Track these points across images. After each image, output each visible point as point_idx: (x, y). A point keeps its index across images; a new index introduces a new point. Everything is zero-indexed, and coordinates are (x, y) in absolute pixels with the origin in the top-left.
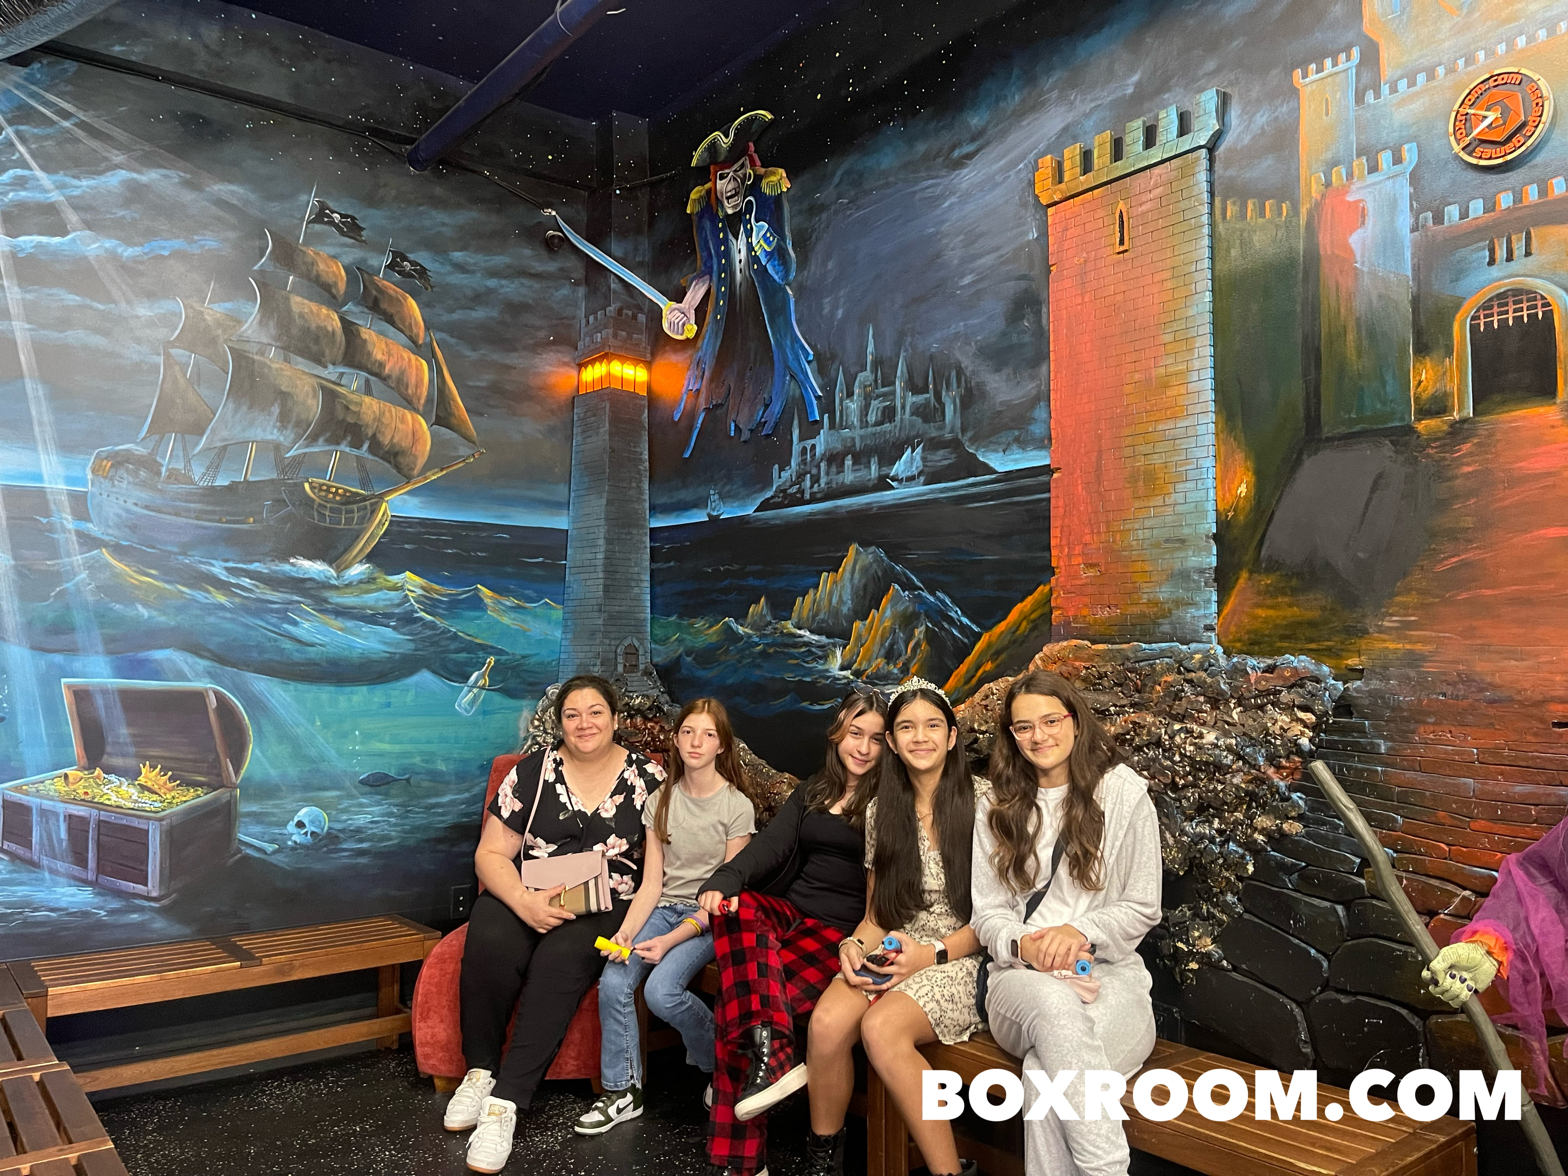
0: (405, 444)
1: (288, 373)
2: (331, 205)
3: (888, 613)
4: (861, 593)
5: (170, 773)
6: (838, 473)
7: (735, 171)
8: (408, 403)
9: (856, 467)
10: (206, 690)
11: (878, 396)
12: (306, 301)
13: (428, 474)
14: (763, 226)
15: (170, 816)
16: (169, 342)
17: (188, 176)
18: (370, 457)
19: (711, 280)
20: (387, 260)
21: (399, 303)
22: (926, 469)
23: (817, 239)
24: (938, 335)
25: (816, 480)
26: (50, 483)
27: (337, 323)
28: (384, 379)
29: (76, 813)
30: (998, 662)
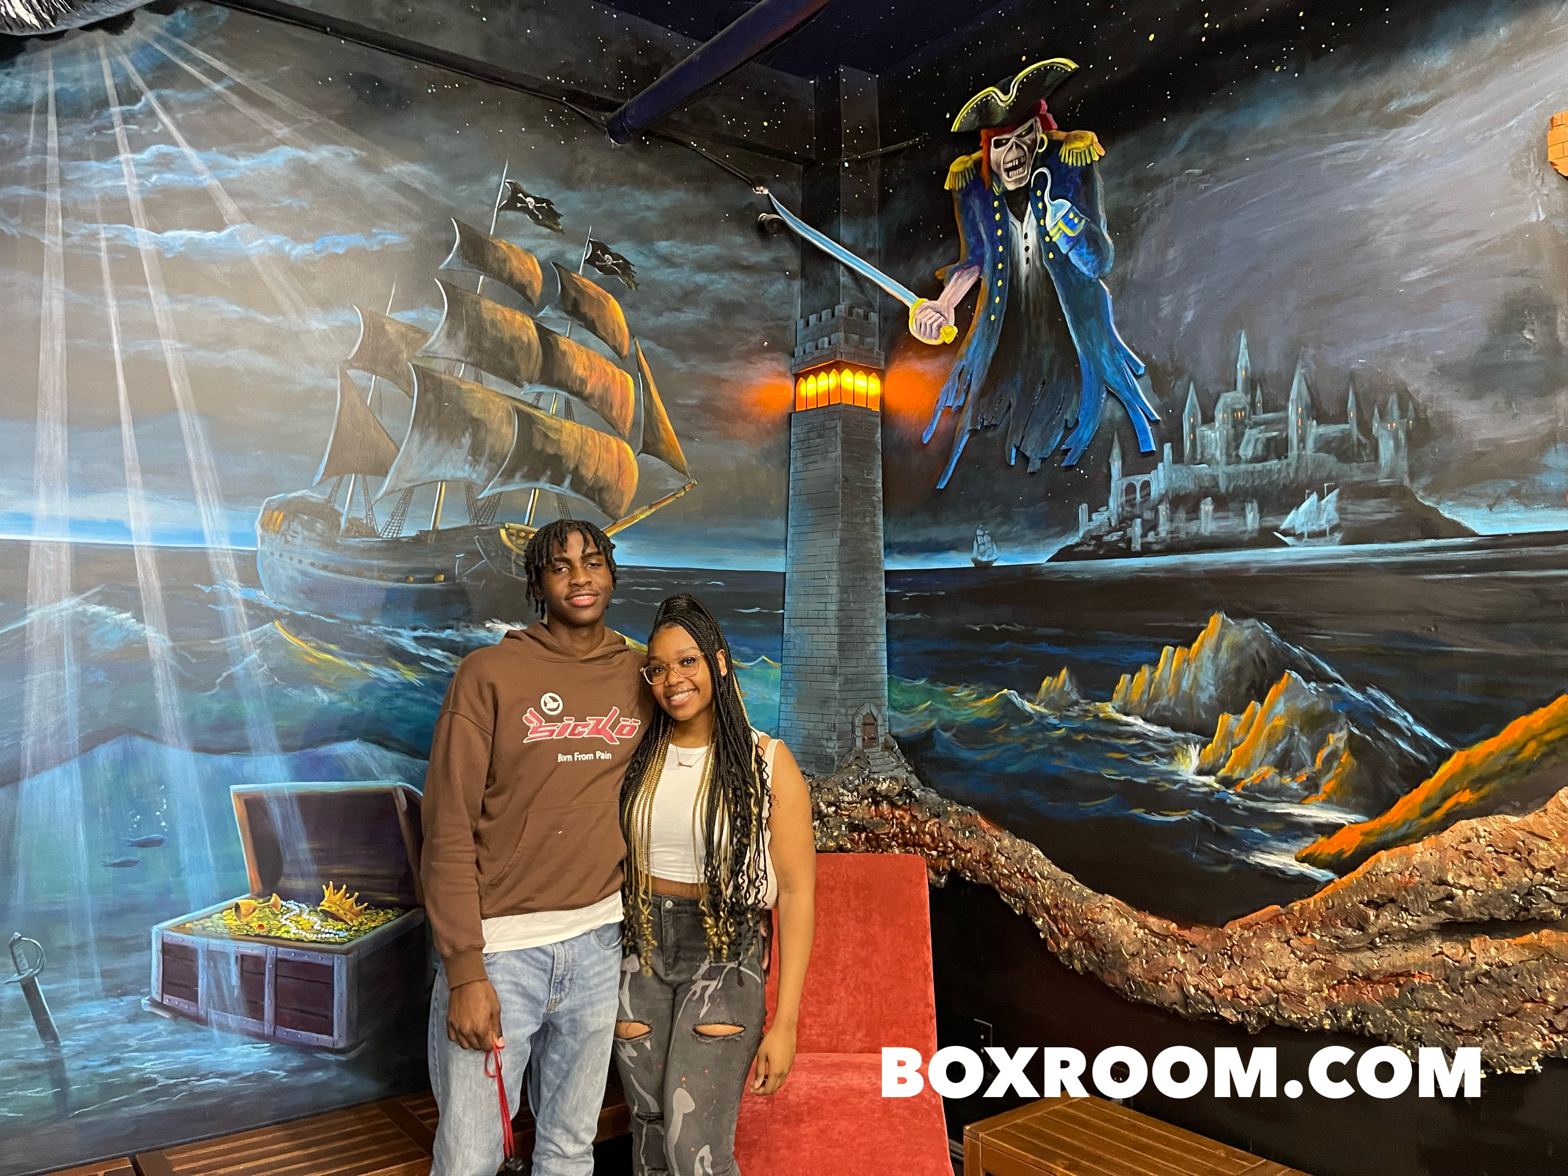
0: (611, 477)
1: (480, 396)
2: (525, 187)
3: (1280, 708)
4: (1232, 678)
5: (356, 894)
6: (1189, 520)
7: (1019, 136)
8: (612, 427)
9: (1220, 514)
10: (395, 789)
11: (1257, 424)
12: (498, 306)
13: (637, 512)
14: (1062, 205)
15: (357, 947)
16: (348, 361)
17: (364, 154)
18: (573, 494)
19: (981, 272)
20: (586, 253)
21: (600, 305)
22: (1344, 524)
23: (1150, 220)
24: (1365, 346)
25: (1151, 526)
26: (213, 542)
27: (533, 333)
28: (585, 399)
29: (249, 952)
30: (1483, 792)
